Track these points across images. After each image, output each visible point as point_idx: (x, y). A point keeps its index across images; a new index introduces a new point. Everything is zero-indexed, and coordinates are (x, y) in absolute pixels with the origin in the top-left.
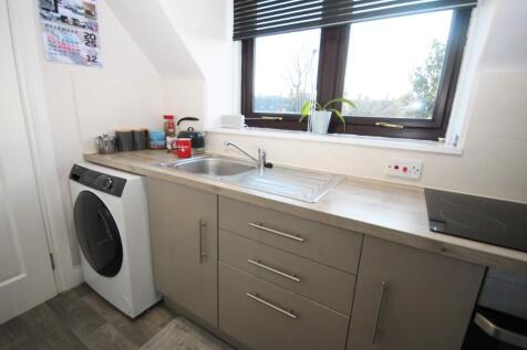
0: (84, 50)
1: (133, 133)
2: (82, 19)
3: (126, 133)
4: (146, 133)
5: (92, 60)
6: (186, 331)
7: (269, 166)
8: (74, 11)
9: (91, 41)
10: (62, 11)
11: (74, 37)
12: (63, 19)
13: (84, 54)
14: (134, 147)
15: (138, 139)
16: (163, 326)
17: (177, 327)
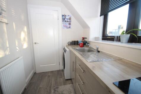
0: (68, 26)
1: (75, 41)
2: (69, 20)
3: (76, 41)
4: (78, 41)
5: (70, 27)
6: (72, 88)
7: (99, 52)
8: (67, 19)
9: (70, 24)
10: (66, 20)
11: (67, 24)
12: (66, 21)
13: (68, 27)
14: (75, 44)
15: (76, 43)
16: (69, 84)
17: (71, 86)
